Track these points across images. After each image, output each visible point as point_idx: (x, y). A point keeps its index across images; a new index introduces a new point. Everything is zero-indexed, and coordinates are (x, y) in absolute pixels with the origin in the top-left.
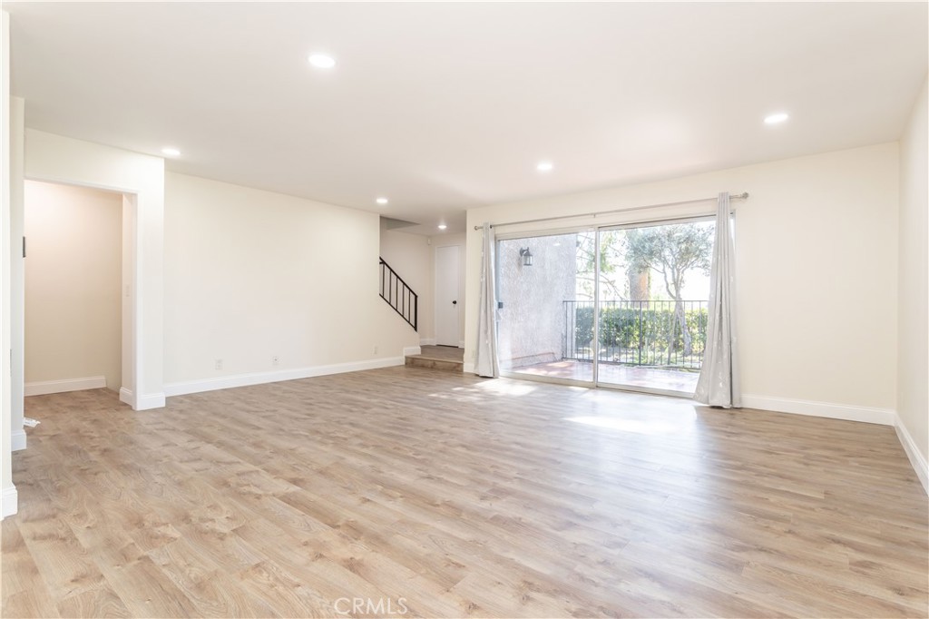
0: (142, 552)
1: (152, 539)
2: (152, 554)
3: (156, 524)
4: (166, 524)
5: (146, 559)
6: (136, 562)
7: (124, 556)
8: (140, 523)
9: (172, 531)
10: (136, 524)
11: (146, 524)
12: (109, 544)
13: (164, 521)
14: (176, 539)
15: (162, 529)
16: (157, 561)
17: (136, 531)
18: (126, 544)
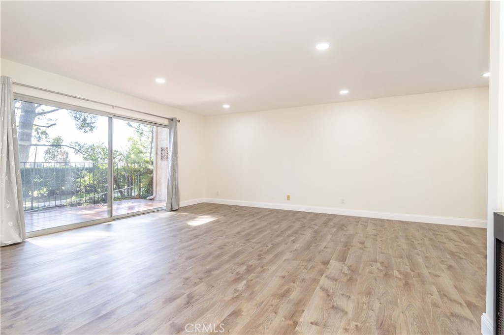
0: (412, 273)
1: (406, 275)
2: (409, 270)
3: (400, 279)
4: (396, 277)
5: (411, 270)
6: (416, 271)
7: (419, 275)
8: (406, 284)
9: (396, 273)
10: (408, 284)
11: (404, 282)
12: (423, 282)
13: (396, 279)
14: (397, 270)
15: (399, 276)
16: (409, 268)
17: (410, 282)
18: (417, 279)
